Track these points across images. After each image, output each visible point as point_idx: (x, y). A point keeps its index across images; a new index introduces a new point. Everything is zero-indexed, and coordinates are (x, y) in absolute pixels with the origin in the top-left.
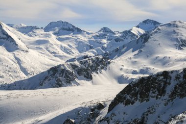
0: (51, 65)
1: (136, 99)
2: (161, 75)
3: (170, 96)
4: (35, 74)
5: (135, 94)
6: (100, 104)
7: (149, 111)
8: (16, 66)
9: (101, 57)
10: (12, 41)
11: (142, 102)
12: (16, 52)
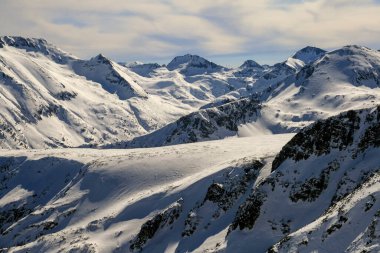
0: (179, 115)
1: (312, 151)
2: (346, 117)
3: (359, 145)
4: (158, 128)
5: (309, 145)
6: (257, 162)
7: (330, 167)
8: (133, 118)
9: (248, 100)
10: (127, 84)
11: (319, 155)
12: (131, 100)
